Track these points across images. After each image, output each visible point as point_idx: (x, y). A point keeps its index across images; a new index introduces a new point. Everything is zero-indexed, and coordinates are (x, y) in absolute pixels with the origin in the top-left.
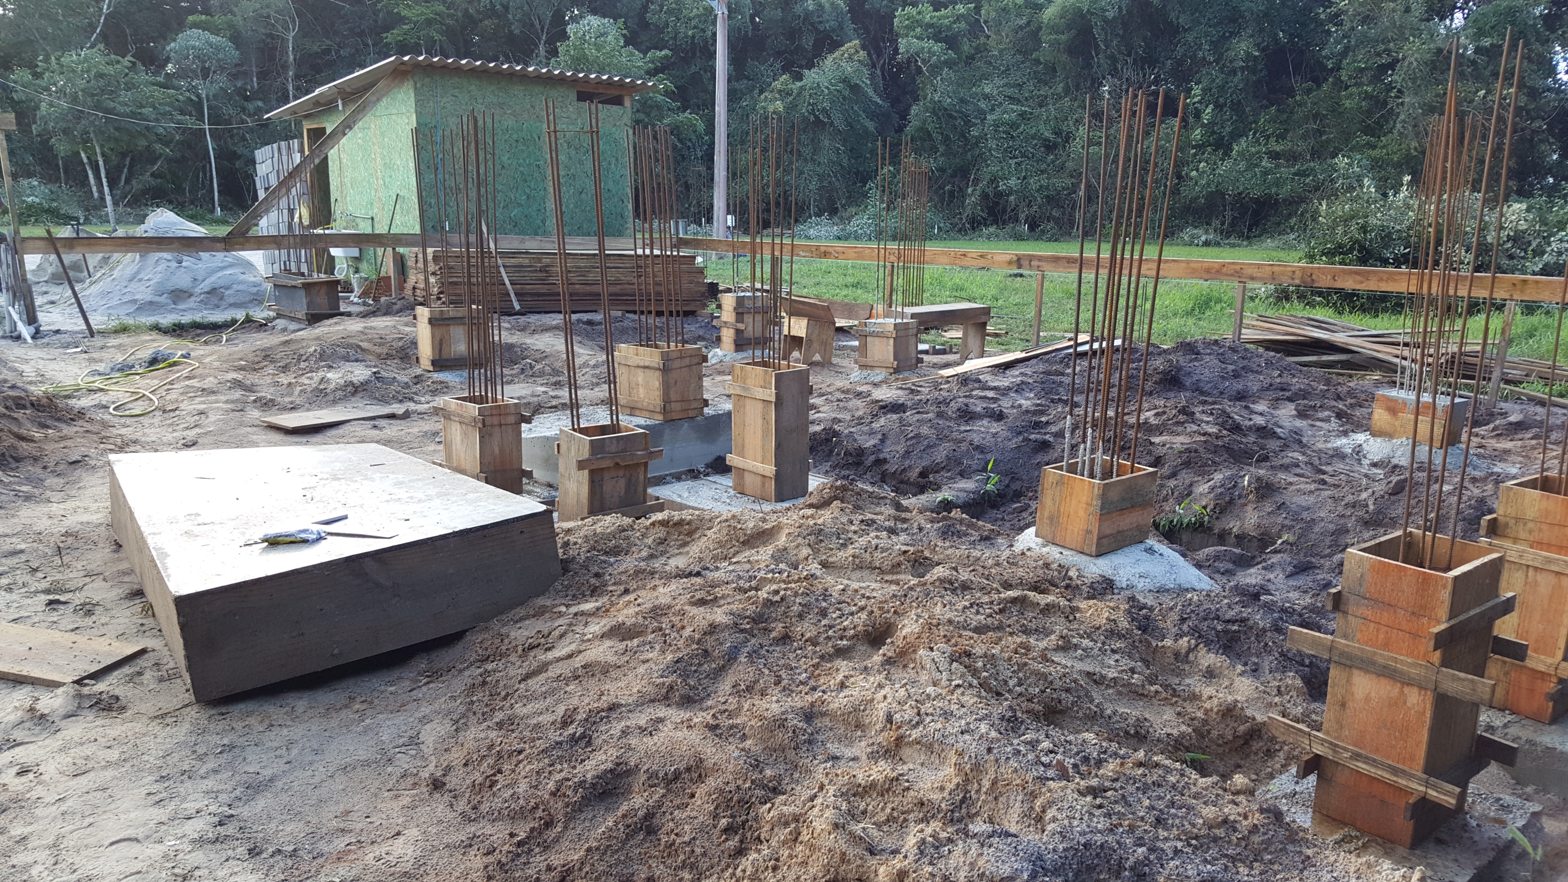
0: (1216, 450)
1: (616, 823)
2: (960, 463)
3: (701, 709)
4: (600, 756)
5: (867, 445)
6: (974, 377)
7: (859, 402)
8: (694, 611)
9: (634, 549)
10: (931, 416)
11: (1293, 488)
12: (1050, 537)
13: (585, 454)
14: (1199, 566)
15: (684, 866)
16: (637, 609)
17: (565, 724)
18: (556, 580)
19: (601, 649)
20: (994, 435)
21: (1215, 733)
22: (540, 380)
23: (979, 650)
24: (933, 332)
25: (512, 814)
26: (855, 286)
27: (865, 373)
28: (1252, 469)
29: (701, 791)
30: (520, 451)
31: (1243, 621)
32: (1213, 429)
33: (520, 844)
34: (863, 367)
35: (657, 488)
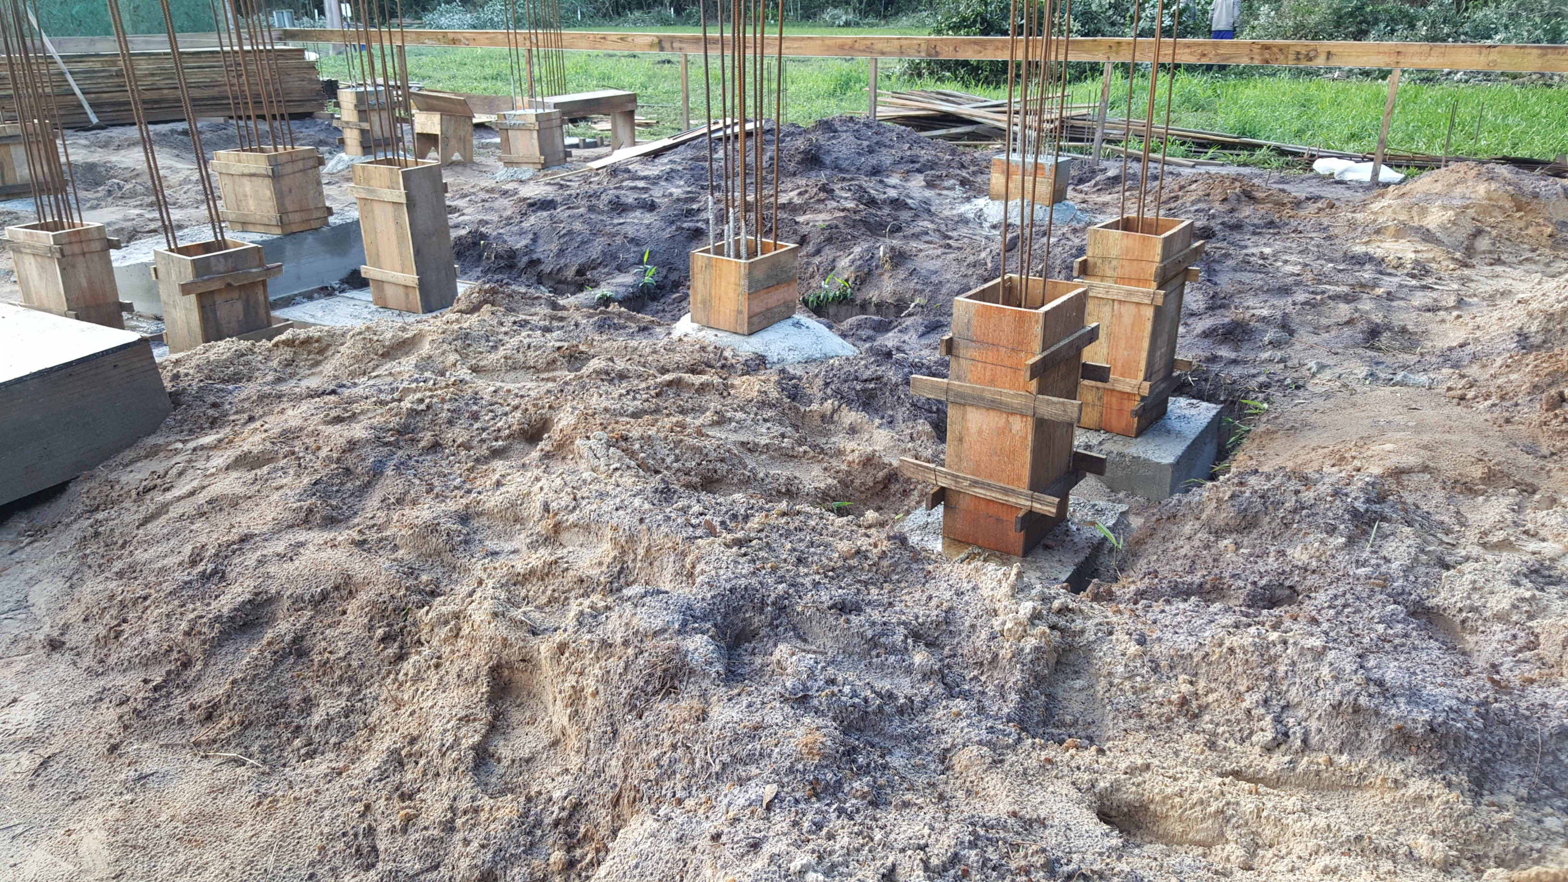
0: (854, 225)
1: (261, 652)
2: (616, 258)
3: (348, 528)
4: (236, 589)
5: (519, 246)
6: (623, 167)
7: (506, 202)
8: (330, 429)
9: (257, 374)
10: (582, 210)
11: (921, 254)
12: (704, 321)
13: (188, 276)
14: (844, 336)
15: (341, 680)
16: (264, 435)
17: (194, 563)
18: (167, 416)
19: (227, 482)
20: (648, 226)
21: (857, 482)
22: (132, 202)
23: (635, 433)
24: (582, 124)
25: (144, 661)
26: (495, 78)
27: (511, 170)
28: (887, 240)
29: (352, 606)
30: (113, 281)
31: (879, 378)
32: (851, 205)
33: (156, 689)
34: (509, 164)
35: (286, 310)
